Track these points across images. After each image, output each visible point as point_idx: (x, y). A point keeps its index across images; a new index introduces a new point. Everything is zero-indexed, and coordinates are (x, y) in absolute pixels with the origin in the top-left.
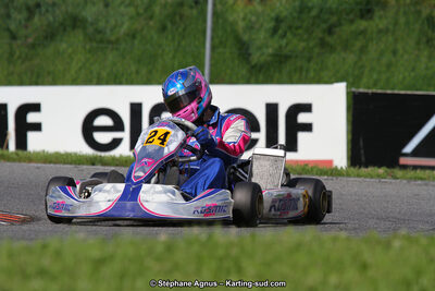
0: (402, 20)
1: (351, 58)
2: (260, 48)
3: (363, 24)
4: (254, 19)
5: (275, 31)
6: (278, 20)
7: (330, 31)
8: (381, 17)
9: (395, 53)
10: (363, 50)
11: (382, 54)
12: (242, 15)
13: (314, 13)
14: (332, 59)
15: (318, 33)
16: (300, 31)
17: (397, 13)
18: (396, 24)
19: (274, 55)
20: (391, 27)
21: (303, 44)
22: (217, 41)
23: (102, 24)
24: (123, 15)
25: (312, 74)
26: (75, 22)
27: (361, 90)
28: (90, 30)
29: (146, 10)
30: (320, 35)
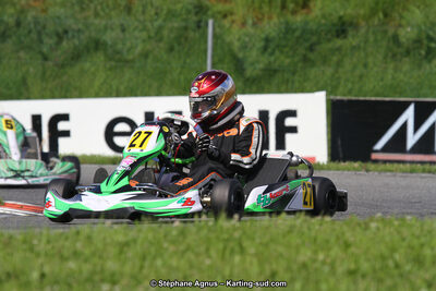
0: (371, 39)
1: (329, 71)
2: (252, 64)
3: (339, 42)
4: (247, 39)
5: (265, 49)
6: (267, 40)
7: (311, 49)
8: (353, 37)
9: (365, 66)
10: (339, 64)
11: (355, 67)
12: (237, 37)
13: (297, 34)
14: (313, 72)
15: (301, 51)
16: (286, 49)
17: (367, 32)
18: (366, 42)
19: (265, 70)
20: (362, 45)
21: (288, 61)
22: (216, 59)
23: (120, 46)
24: (137, 38)
25: (297, 85)
26: (97, 45)
27: (339, 98)
28: (110, 51)
29: (156, 34)
30: (303, 52)
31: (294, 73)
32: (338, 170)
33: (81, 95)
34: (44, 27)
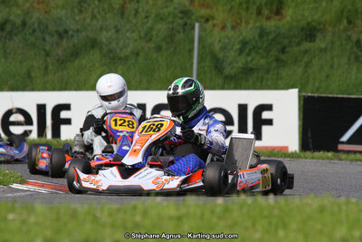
1: (300, 70)
2: (231, 63)
3: (306, 45)
4: (227, 41)
5: (241, 51)
6: (244, 43)
7: (283, 50)
9: (332, 67)
10: (307, 65)
11: (322, 67)
12: (218, 38)
14: (285, 72)
15: (274, 52)
16: (261, 51)
23: (114, 45)
24: (129, 39)
25: (269, 82)
26: (94, 44)
27: (310, 94)
28: (105, 49)
29: (146, 35)
30: (276, 53)
31: (268, 72)
32: (313, 158)
33: (78, 88)
34: (47, 27)
